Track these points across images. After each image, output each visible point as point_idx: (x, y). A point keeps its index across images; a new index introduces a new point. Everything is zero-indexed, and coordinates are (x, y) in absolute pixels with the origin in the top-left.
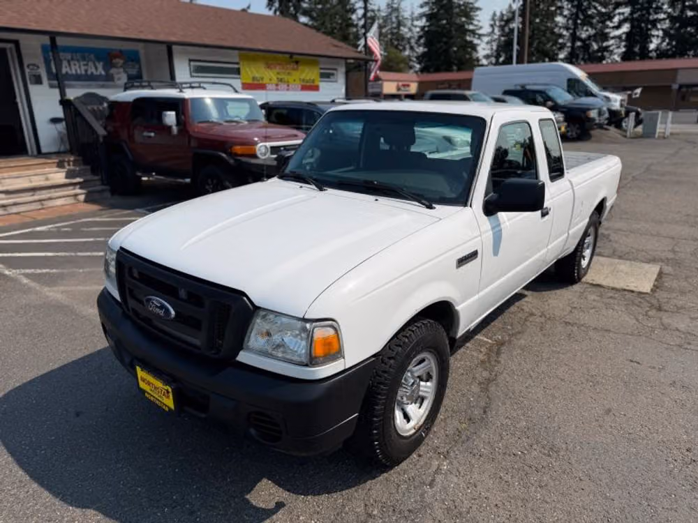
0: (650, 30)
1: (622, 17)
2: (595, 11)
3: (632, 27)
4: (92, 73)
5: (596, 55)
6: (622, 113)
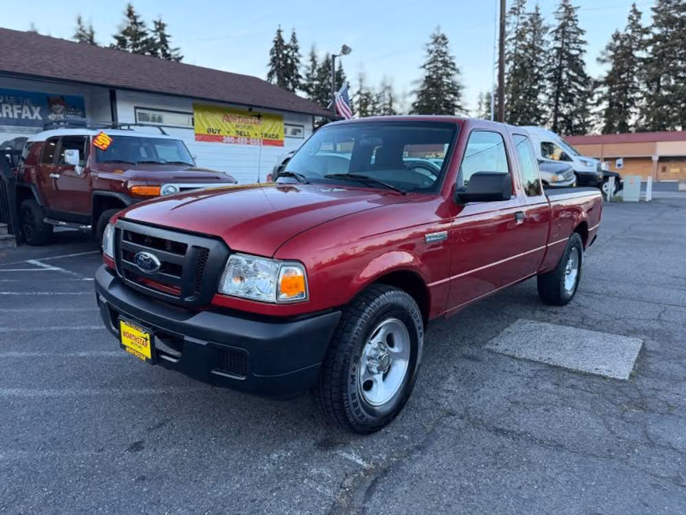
0: (629, 107)
1: (600, 95)
2: (575, 90)
3: (611, 104)
4: (27, 117)
5: (577, 129)
6: (601, 177)
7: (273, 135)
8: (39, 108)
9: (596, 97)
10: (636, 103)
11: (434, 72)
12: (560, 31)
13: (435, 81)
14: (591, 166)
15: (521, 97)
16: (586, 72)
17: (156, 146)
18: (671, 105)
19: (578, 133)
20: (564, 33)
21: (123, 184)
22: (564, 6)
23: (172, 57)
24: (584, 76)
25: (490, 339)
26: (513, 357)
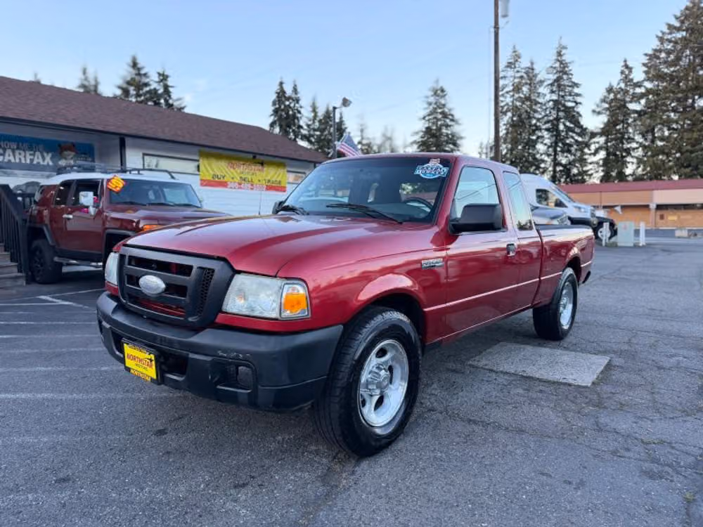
0: (625, 157)
1: (597, 146)
2: (573, 141)
3: (608, 154)
4: (39, 163)
5: (576, 178)
6: (595, 222)
7: (276, 181)
8: (50, 155)
9: (593, 147)
10: (633, 154)
11: (433, 123)
12: (556, 84)
13: (435, 132)
14: (585, 212)
15: (520, 147)
16: (582, 123)
17: (165, 190)
18: (668, 155)
19: (577, 182)
20: (559, 86)
21: (134, 224)
22: (558, 60)
23: (174, 107)
24: (581, 127)
25: (472, 357)
26: (491, 371)
